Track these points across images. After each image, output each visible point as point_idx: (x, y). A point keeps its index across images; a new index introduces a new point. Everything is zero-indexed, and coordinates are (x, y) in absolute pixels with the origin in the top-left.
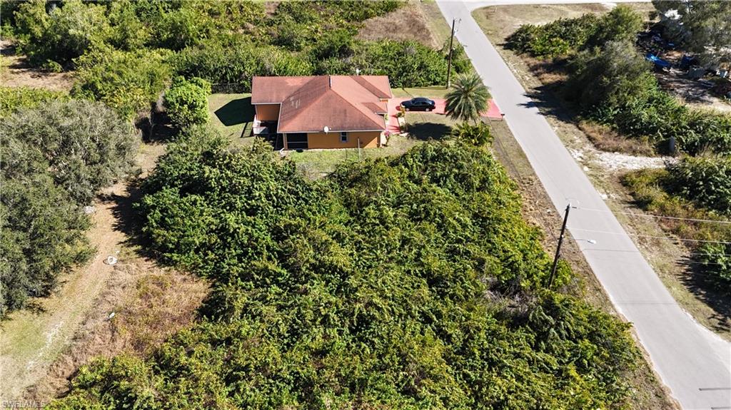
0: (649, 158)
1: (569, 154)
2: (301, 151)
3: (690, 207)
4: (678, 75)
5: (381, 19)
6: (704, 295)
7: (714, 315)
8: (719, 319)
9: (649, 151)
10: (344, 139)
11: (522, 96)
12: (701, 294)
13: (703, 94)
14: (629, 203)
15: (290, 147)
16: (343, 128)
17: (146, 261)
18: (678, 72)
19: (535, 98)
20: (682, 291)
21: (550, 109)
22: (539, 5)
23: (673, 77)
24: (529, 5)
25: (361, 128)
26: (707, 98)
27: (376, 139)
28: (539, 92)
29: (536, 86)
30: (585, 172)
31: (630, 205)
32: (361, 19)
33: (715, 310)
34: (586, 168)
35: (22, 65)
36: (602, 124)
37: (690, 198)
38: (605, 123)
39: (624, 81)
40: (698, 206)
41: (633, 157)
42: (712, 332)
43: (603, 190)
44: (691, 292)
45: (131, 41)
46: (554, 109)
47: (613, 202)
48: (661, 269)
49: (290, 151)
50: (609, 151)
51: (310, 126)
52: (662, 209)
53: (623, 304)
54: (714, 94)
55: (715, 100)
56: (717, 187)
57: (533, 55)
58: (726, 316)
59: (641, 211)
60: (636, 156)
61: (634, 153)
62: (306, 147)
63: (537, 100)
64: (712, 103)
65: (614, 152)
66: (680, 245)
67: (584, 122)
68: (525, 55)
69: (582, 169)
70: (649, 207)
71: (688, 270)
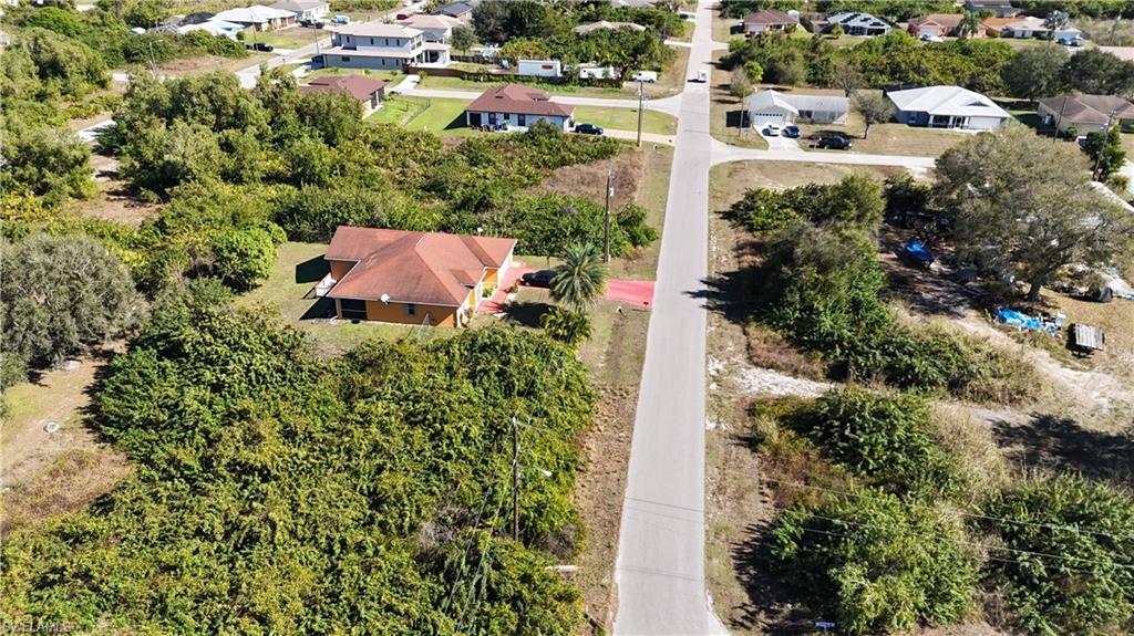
0: (813, 383)
1: (704, 364)
2: (358, 322)
3: (814, 454)
4: (942, 275)
5: (583, 167)
6: (752, 577)
7: (745, 605)
8: (747, 611)
9: (815, 373)
10: (412, 312)
11: (697, 283)
12: (747, 573)
13: (959, 304)
14: (739, 438)
15: (345, 316)
16: (408, 298)
17: (88, 433)
18: (944, 269)
19: (714, 286)
20: (724, 566)
21: (723, 303)
22: (814, 163)
23: (932, 276)
24: (800, 162)
25: (432, 300)
26: (961, 309)
27: (452, 316)
28: (727, 278)
29: (728, 270)
30: (708, 390)
31: (738, 442)
32: (556, 166)
33: (751, 598)
34: (713, 386)
35: (124, 191)
36: (776, 331)
37: (818, 442)
38: (782, 328)
39: (810, 273)
40: (824, 455)
41: (791, 379)
42: (725, 627)
43: (715, 417)
44: (736, 569)
45: (245, 174)
46: (729, 303)
47: (719, 434)
48: (716, 531)
49: (344, 321)
50: (762, 367)
51: (369, 292)
52: (776, 451)
53: (627, 569)
54: (976, 305)
55: (972, 313)
56: (853, 431)
57: (751, 229)
58: (760, 609)
59: (748, 451)
60: (796, 378)
61: (795, 373)
62: (365, 318)
63: (715, 289)
64: (964, 317)
65: (768, 368)
66: (767, 505)
67: (754, 324)
68: (741, 228)
69: (708, 385)
70: (761, 447)
71: (755, 540)
